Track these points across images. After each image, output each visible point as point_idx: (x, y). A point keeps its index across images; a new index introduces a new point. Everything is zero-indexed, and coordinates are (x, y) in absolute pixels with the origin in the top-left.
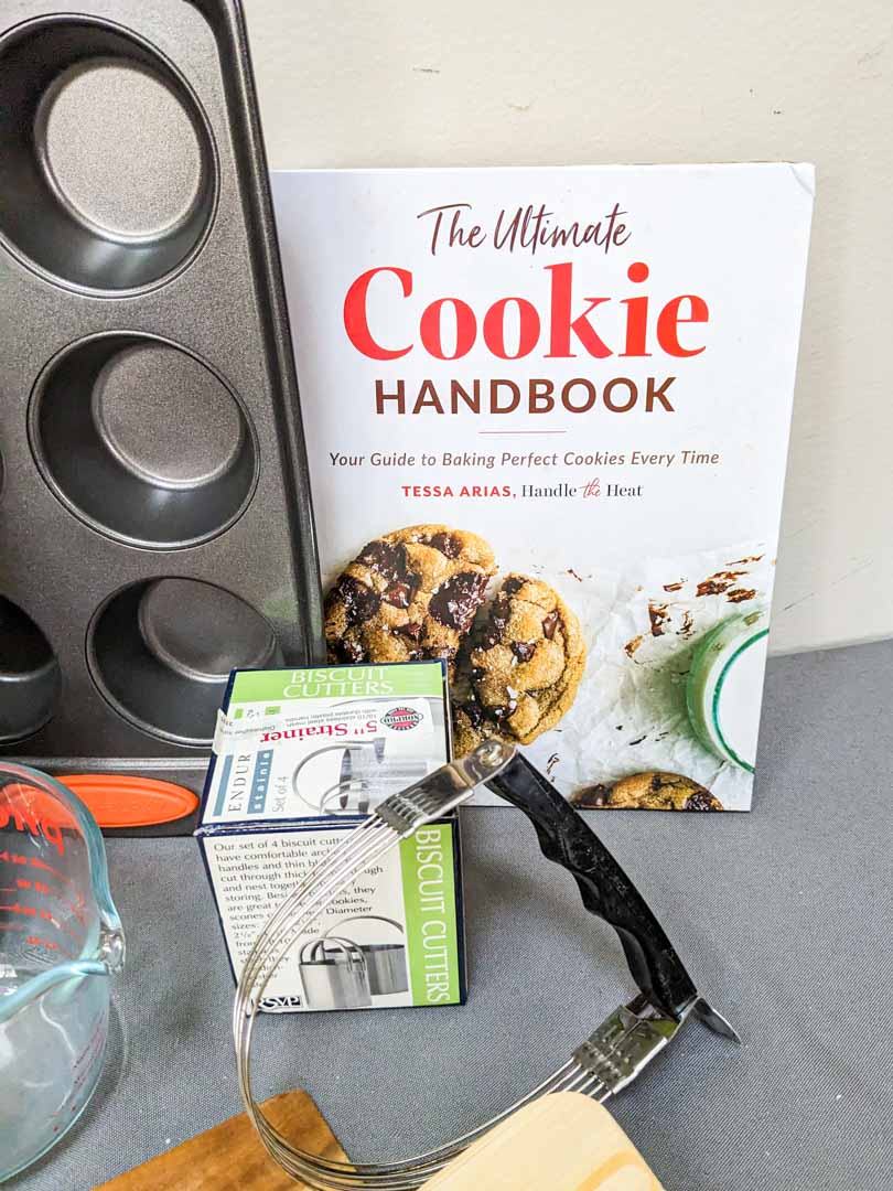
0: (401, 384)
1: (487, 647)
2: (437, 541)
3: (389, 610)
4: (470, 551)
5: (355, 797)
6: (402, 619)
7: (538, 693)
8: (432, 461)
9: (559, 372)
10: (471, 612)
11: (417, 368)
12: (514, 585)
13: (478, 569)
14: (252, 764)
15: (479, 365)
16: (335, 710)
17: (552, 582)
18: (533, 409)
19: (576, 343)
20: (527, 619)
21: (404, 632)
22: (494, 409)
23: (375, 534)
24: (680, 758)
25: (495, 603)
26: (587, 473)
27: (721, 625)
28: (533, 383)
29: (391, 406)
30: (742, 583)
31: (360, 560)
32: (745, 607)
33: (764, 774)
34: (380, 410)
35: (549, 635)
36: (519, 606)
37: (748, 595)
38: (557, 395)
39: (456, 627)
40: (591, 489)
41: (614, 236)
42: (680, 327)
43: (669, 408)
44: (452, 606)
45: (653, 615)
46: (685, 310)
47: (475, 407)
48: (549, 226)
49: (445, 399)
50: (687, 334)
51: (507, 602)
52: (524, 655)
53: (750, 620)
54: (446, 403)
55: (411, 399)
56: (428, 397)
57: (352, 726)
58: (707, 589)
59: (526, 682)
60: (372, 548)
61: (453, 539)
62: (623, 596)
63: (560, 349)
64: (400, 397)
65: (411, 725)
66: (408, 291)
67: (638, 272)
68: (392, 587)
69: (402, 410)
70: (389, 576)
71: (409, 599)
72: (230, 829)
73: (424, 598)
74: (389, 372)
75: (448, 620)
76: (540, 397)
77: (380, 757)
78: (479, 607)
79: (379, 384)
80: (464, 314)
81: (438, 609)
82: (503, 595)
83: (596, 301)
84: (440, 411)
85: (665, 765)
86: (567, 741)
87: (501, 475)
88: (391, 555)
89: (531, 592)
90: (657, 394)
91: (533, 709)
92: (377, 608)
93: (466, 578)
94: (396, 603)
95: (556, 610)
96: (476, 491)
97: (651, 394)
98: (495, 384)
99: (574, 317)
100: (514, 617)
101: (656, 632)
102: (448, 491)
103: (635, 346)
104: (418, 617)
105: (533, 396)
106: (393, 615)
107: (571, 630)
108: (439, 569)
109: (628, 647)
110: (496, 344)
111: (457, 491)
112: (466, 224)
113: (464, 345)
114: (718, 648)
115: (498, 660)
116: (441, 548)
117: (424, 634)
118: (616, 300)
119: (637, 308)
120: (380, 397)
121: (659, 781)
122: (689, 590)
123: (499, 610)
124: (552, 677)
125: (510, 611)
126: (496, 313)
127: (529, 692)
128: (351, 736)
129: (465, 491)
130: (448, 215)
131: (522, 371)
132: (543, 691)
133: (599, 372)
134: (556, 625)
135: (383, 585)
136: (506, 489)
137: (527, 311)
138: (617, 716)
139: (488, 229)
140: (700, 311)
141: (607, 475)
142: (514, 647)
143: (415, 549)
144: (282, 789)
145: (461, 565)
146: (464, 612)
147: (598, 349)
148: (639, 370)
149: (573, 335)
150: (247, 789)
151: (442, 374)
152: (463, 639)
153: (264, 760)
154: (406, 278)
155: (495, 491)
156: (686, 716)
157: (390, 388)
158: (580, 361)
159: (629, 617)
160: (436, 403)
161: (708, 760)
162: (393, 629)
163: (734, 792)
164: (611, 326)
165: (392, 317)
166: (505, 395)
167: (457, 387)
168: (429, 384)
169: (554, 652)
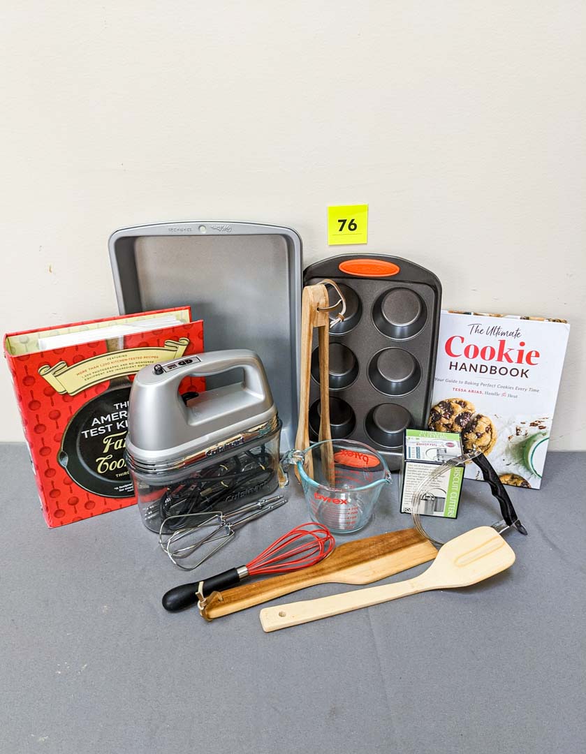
0: (457, 363)
1: (469, 432)
2: (460, 403)
3: (443, 419)
4: (468, 406)
5: (441, 459)
6: (447, 422)
8: (462, 383)
9: (499, 365)
10: (466, 422)
11: (462, 360)
12: (479, 417)
13: (470, 411)
14: (415, 449)
15: (478, 361)
16: (433, 441)
17: (490, 418)
18: (491, 373)
19: (504, 358)
20: (482, 426)
21: (447, 426)
22: (481, 372)
23: (443, 399)
24: (520, 471)
25: (473, 421)
26: (503, 391)
27: (536, 435)
28: (492, 367)
29: (453, 368)
30: (542, 424)
31: (438, 405)
32: (543, 431)
33: (545, 479)
34: (450, 369)
35: (487, 432)
36: (480, 422)
37: (544, 428)
38: (497, 370)
39: (461, 426)
40: (504, 394)
41: (517, 335)
42: (532, 358)
43: (527, 377)
44: (461, 420)
45: (517, 430)
46: (533, 354)
47: (476, 371)
48: (501, 331)
49: (468, 368)
50: (533, 360)
51: (476, 421)
52: (479, 436)
53: (544, 434)
54: (468, 369)
55: (459, 367)
56: (463, 367)
57: (439, 444)
58: (533, 424)
59: (479, 444)
60: (441, 402)
61: (464, 403)
62: (509, 424)
63: (500, 359)
64: (456, 366)
65: (452, 446)
66: (462, 342)
67: (522, 344)
68: (446, 413)
69: (456, 369)
70: (445, 410)
71: (449, 417)
72: (412, 461)
73: (454, 417)
74: (454, 360)
75: (460, 424)
76: (493, 370)
77: (445, 452)
78: (469, 422)
79: (451, 363)
80: (476, 349)
81: (457, 420)
82: (476, 419)
83: (511, 350)
84: (466, 370)
85: (516, 473)
87: (480, 388)
88: (447, 405)
89: (484, 419)
90: (524, 373)
92: (440, 418)
93: (466, 413)
94: (446, 418)
95: (490, 425)
96: (473, 391)
97: (522, 373)
98: (482, 366)
99: (504, 352)
100: (478, 426)
101: (517, 434)
102: (465, 391)
103: (520, 361)
104: (451, 422)
105: (491, 370)
106: (444, 421)
107: (493, 431)
108: (459, 410)
109: (509, 438)
110: (483, 356)
111: (467, 391)
112: (480, 329)
113: (475, 356)
114: (534, 441)
115: (472, 437)
116: (461, 405)
117: (452, 427)
118: (516, 350)
119: (521, 353)
120: (451, 365)
121: (513, 477)
122: (528, 424)
123: (474, 423)
124: (486, 443)
125: (477, 424)
126: (484, 350)
127: (479, 447)
128: (438, 447)
129: (469, 391)
130: (476, 326)
131: (489, 364)
132: (483, 447)
133: (509, 366)
134: (489, 429)
135: (443, 412)
136: (480, 392)
137: (493, 351)
138: (504, 457)
139: (485, 330)
140: (537, 355)
141: (509, 392)
142: (477, 434)
143: (453, 404)
144: (423, 455)
145: (465, 410)
146: (464, 422)
147: (510, 360)
148: (520, 367)
149: (504, 356)
150: (415, 454)
151: (468, 362)
152: (463, 429)
153: (418, 449)
154: (463, 339)
155: (478, 392)
156: (523, 459)
157: (454, 364)
158: (505, 363)
159: (510, 430)
160: (465, 368)
161: (528, 473)
162: (443, 424)
163: (535, 483)
164: (514, 356)
165: (457, 347)
166: (484, 369)
167: (471, 365)
168: (464, 364)
169: (488, 436)
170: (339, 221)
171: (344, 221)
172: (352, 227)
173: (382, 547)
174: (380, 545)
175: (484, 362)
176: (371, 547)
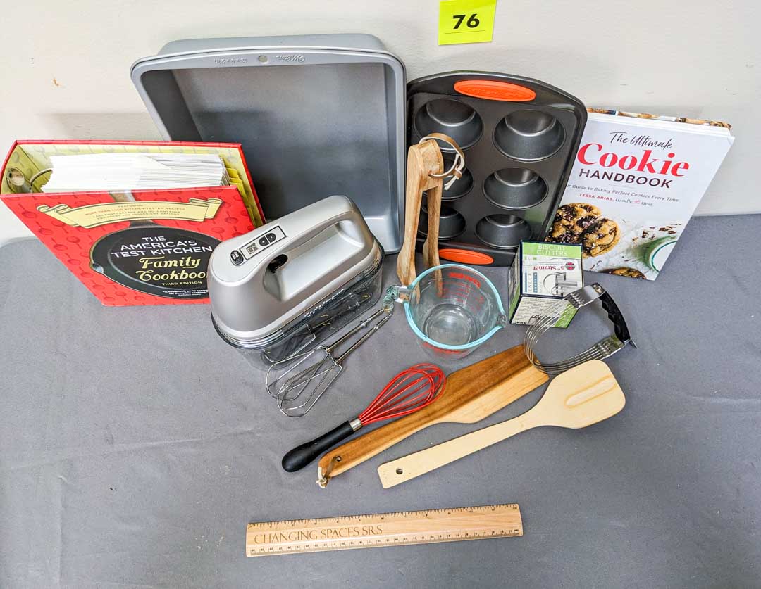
0: (589, 171)
1: (591, 233)
2: (585, 208)
4: (594, 211)
5: (560, 291)
6: (568, 223)
7: (602, 246)
8: (591, 189)
9: (638, 174)
10: (589, 225)
11: (596, 168)
12: (605, 221)
13: (595, 216)
14: (532, 276)
15: (616, 169)
16: (552, 261)
17: (616, 222)
18: (627, 182)
19: (646, 168)
20: (606, 228)
21: (567, 226)
22: (615, 180)
23: (567, 203)
24: (640, 267)
25: (598, 224)
26: (637, 198)
27: (663, 238)
28: (629, 176)
29: (584, 175)
30: (674, 230)
31: (561, 209)
32: (672, 235)
33: (661, 273)
34: (580, 175)
35: (610, 233)
36: (604, 226)
37: (674, 232)
38: (635, 180)
39: (582, 227)
40: (636, 202)
41: (667, 146)
42: (679, 169)
43: (668, 187)
44: (584, 223)
45: (644, 233)
46: (682, 166)
47: (609, 179)
48: (648, 141)
49: (601, 176)
50: (679, 171)
51: (601, 224)
52: (600, 237)
53: (672, 238)
54: (601, 177)
55: (590, 175)
56: (597, 174)
57: (558, 267)
58: (663, 229)
59: (600, 243)
60: (565, 206)
61: (590, 208)
62: (636, 228)
63: (641, 169)
64: (588, 173)
65: (573, 268)
66: (600, 150)
67: (671, 155)
68: (567, 216)
69: (587, 176)
70: (567, 213)
71: (571, 219)
72: (530, 296)
73: (576, 220)
74: (586, 168)
75: (581, 226)
76: (630, 179)
77: (565, 279)
78: (592, 224)
79: (582, 170)
80: (615, 158)
81: (580, 223)
82: (600, 222)
83: (656, 160)
84: (598, 178)
85: (633, 267)
86: (606, 258)
87: (612, 195)
88: (571, 210)
89: (609, 223)
90: (665, 183)
91: (599, 249)
92: (561, 220)
93: (591, 217)
94: (568, 220)
95: (615, 228)
96: (602, 198)
97: (664, 183)
98: (617, 175)
99: (648, 162)
100: (602, 228)
101: (643, 237)
102: (594, 197)
103: (664, 171)
104: (572, 224)
105: (628, 178)
106: (565, 222)
107: (618, 233)
108: (584, 213)
109: (634, 240)
110: (621, 165)
111: (596, 197)
112: (623, 137)
113: (612, 163)
114: (660, 243)
115: (593, 237)
116: (586, 209)
117: (573, 228)
118: (662, 161)
119: (667, 164)
120: (582, 172)
121: (629, 270)
122: (657, 229)
123: (598, 226)
124: (608, 243)
125: (601, 226)
126: (624, 159)
127: (599, 245)
128: (557, 271)
129: (599, 197)
130: (619, 135)
131: (626, 173)
132: (603, 246)
133: (650, 176)
134: (614, 231)
135: (565, 215)
136: (611, 199)
137: (635, 160)
138: (624, 254)
139: (630, 139)
140: (686, 166)
141: (642, 199)
142: (599, 235)
143: (578, 208)
144: (541, 286)
145: (590, 214)
146: (586, 225)
147: (651, 170)
148: (662, 177)
149: (646, 166)
150: (532, 284)
151: (602, 170)
152: (584, 231)
153: (535, 276)
154: (600, 147)
155: (608, 198)
156: (644, 257)
157: (585, 171)
158: (646, 173)
159: (637, 234)
160: (598, 176)
161: (647, 268)
162: (563, 225)
163: (651, 276)
164: (658, 167)
165: (592, 155)
166: (619, 177)
167: (605, 173)
168: (597, 172)
169: (610, 238)
170: (455, 17)
171: (462, 17)
172: (473, 23)
173: (492, 375)
174: (490, 373)
175: (621, 171)
176: (482, 377)
